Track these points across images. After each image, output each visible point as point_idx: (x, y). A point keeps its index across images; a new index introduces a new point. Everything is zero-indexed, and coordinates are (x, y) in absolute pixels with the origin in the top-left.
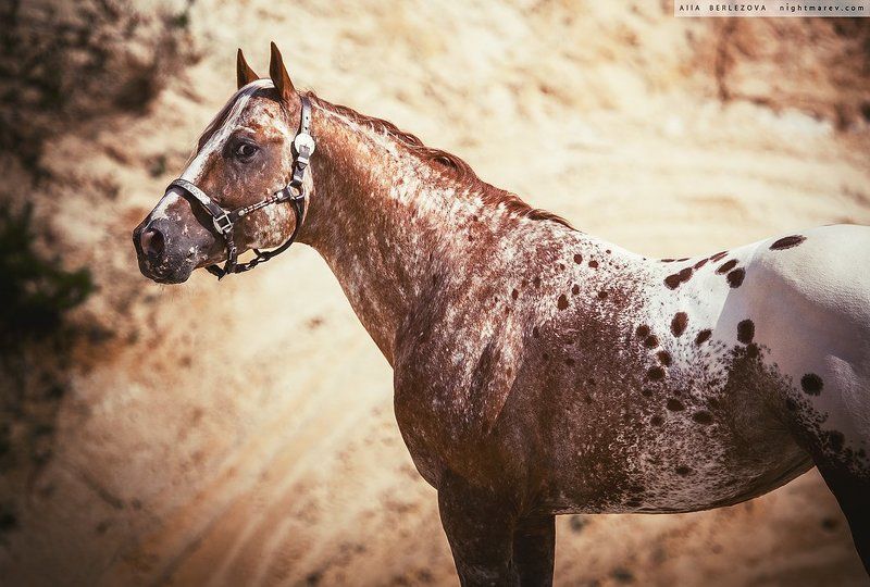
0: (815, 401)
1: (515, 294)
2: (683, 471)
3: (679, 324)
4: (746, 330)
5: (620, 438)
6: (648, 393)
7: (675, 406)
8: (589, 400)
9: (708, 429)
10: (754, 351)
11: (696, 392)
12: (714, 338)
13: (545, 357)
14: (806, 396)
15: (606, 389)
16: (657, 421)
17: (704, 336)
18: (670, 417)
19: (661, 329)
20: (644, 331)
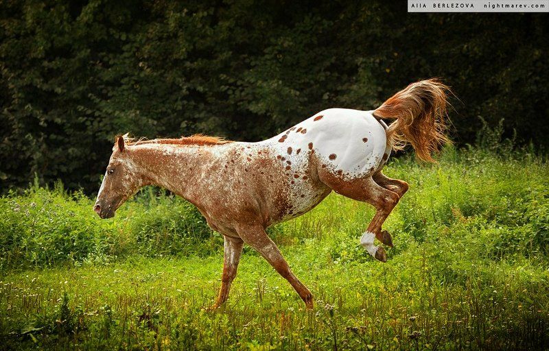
0: (333, 162)
1: (226, 167)
2: (303, 196)
3: (290, 151)
4: (311, 145)
5: (284, 191)
6: (288, 174)
7: (296, 176)
8: (272, 182)
9: (307, 181)
10: (313, 151)
11: (301, 170)
12: (302, 151)
13: (254, 175)
14: (330, 161)
15: (276, 176)
16: (293, 183)
17: (299, 151)
18: (296, 180)
19: (284, 154)
20: (279, 157)
